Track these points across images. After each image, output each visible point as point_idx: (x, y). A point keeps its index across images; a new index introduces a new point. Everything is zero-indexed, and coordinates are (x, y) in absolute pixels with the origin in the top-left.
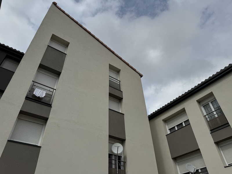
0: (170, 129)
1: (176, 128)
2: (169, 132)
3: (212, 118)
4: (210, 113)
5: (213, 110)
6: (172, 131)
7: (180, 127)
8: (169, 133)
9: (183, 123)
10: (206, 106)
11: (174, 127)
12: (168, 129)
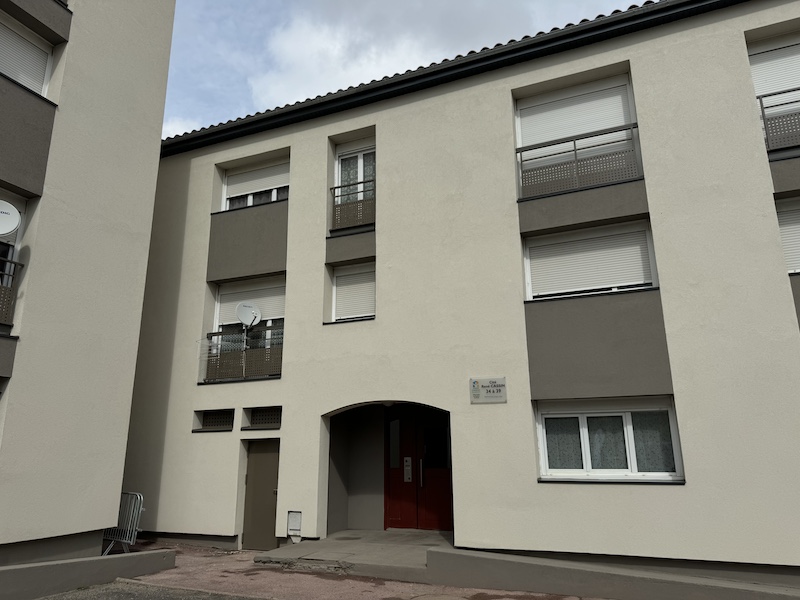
0: (231, 200)
1: (250, 201)
2: (225, 206)
3: (348, 199)
4: (349, 185)
5: (360, 179)
6: (237, 206)
7: (264, 200)
8: (223, 209)
9: (274, 193)
10: (348, 163)
11: (247, 196)
12: (224, 197)
